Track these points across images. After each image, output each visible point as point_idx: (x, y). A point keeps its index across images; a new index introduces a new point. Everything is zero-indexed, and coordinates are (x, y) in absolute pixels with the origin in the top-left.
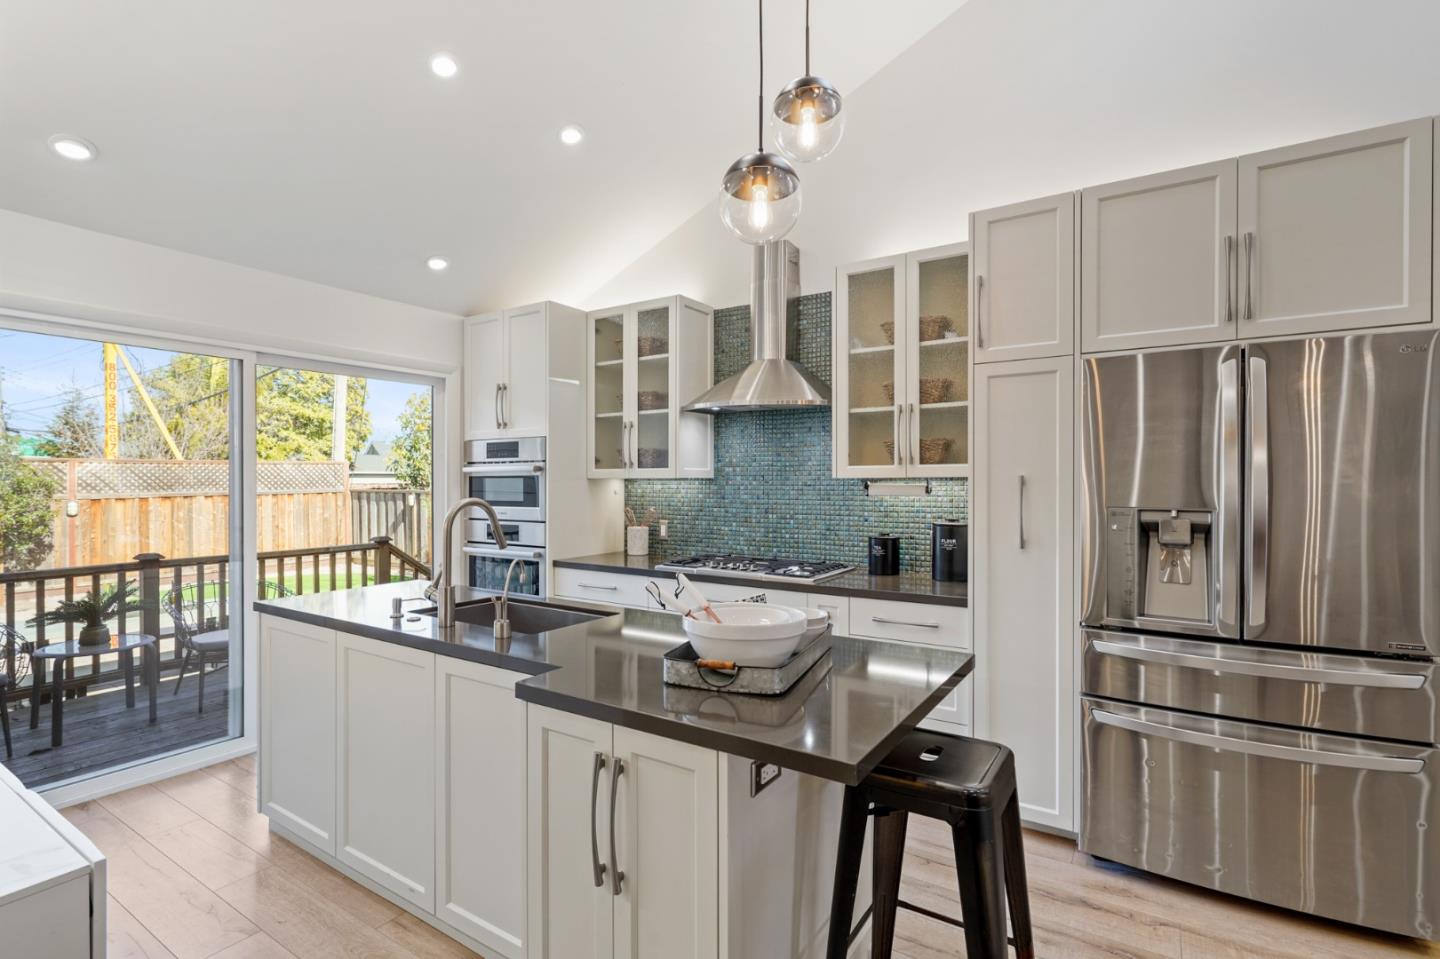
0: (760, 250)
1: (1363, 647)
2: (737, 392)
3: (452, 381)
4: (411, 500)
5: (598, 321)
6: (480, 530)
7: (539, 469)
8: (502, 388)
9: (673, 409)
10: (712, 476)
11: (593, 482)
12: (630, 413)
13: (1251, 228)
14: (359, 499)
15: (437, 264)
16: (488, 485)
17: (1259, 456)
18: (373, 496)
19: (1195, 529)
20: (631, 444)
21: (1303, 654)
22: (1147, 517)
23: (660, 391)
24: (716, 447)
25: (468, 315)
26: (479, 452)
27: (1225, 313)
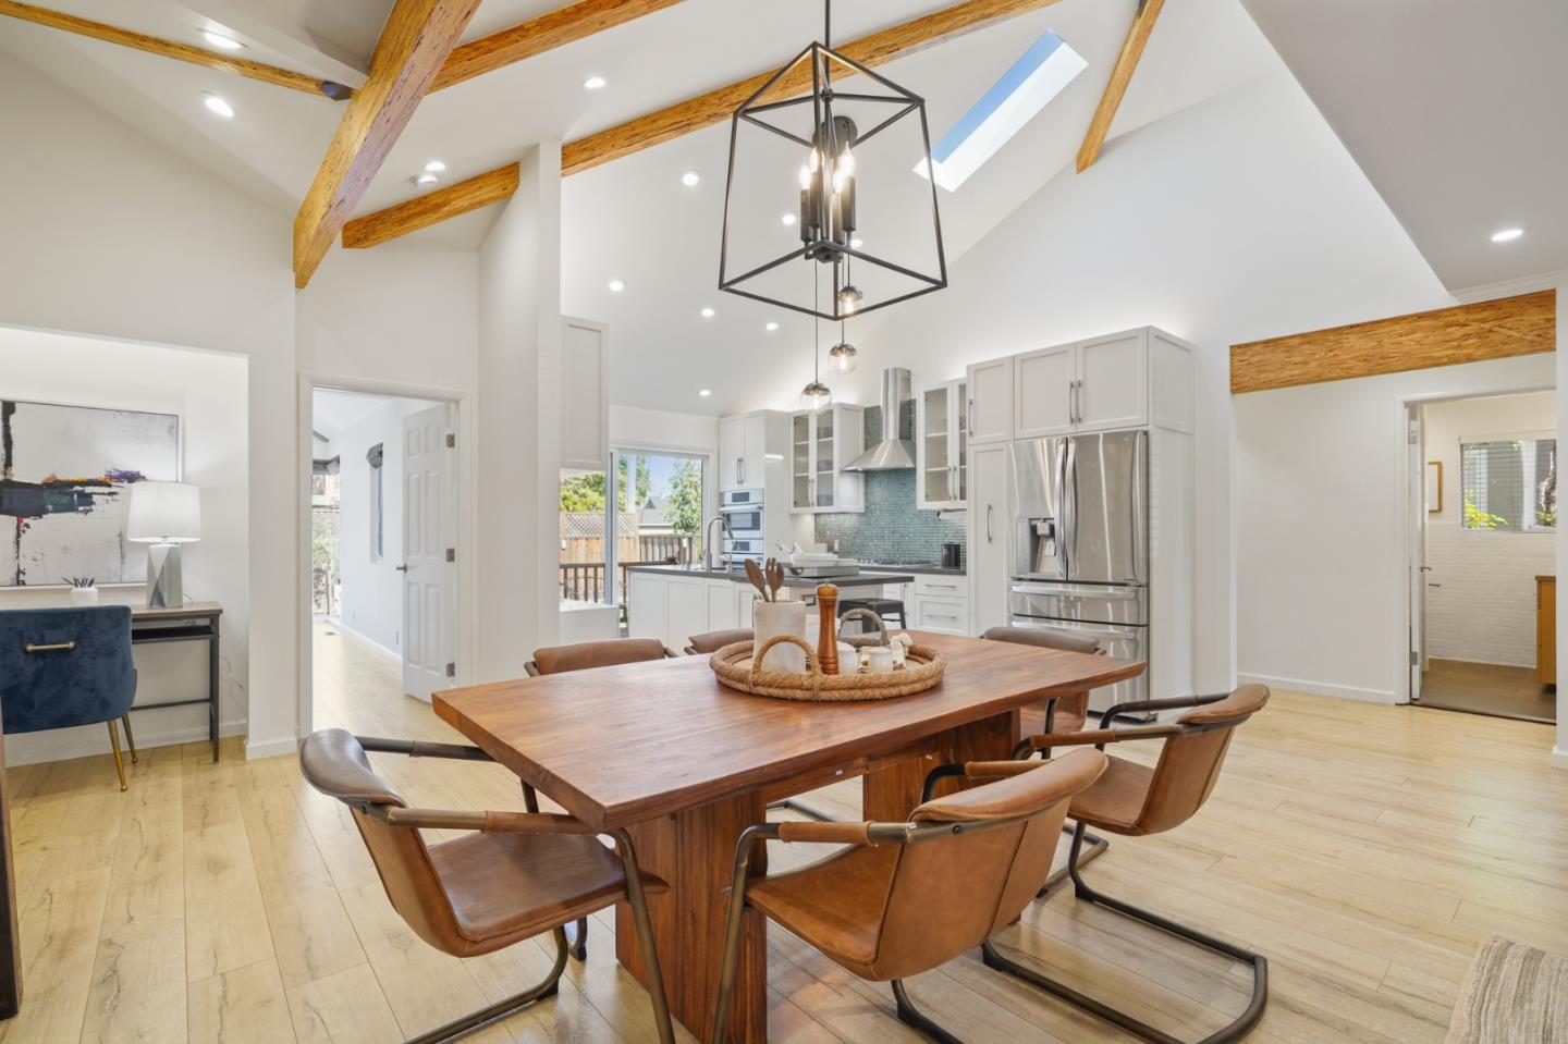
0: (887, 372)
2: (874, 459)
3: (713, 457)
4: (685, 543)
5: (795, 418)
6: (729, 546)
7: (760, 508)
8: (740, 461)
9: (836, 471)
10: (863, 511)
11: (794, 516)
12: (813, 474)
14: (646, 544)
15: (705, 393)
16: (733, 518)
18: (656, 540)
19: (1052, 528)
20: (813, 492)
22: (1033, 522)
23: (829, 459)
24: (866, 493)
25: (723, 416)
26: (728, 499)
27: (1070, 420)
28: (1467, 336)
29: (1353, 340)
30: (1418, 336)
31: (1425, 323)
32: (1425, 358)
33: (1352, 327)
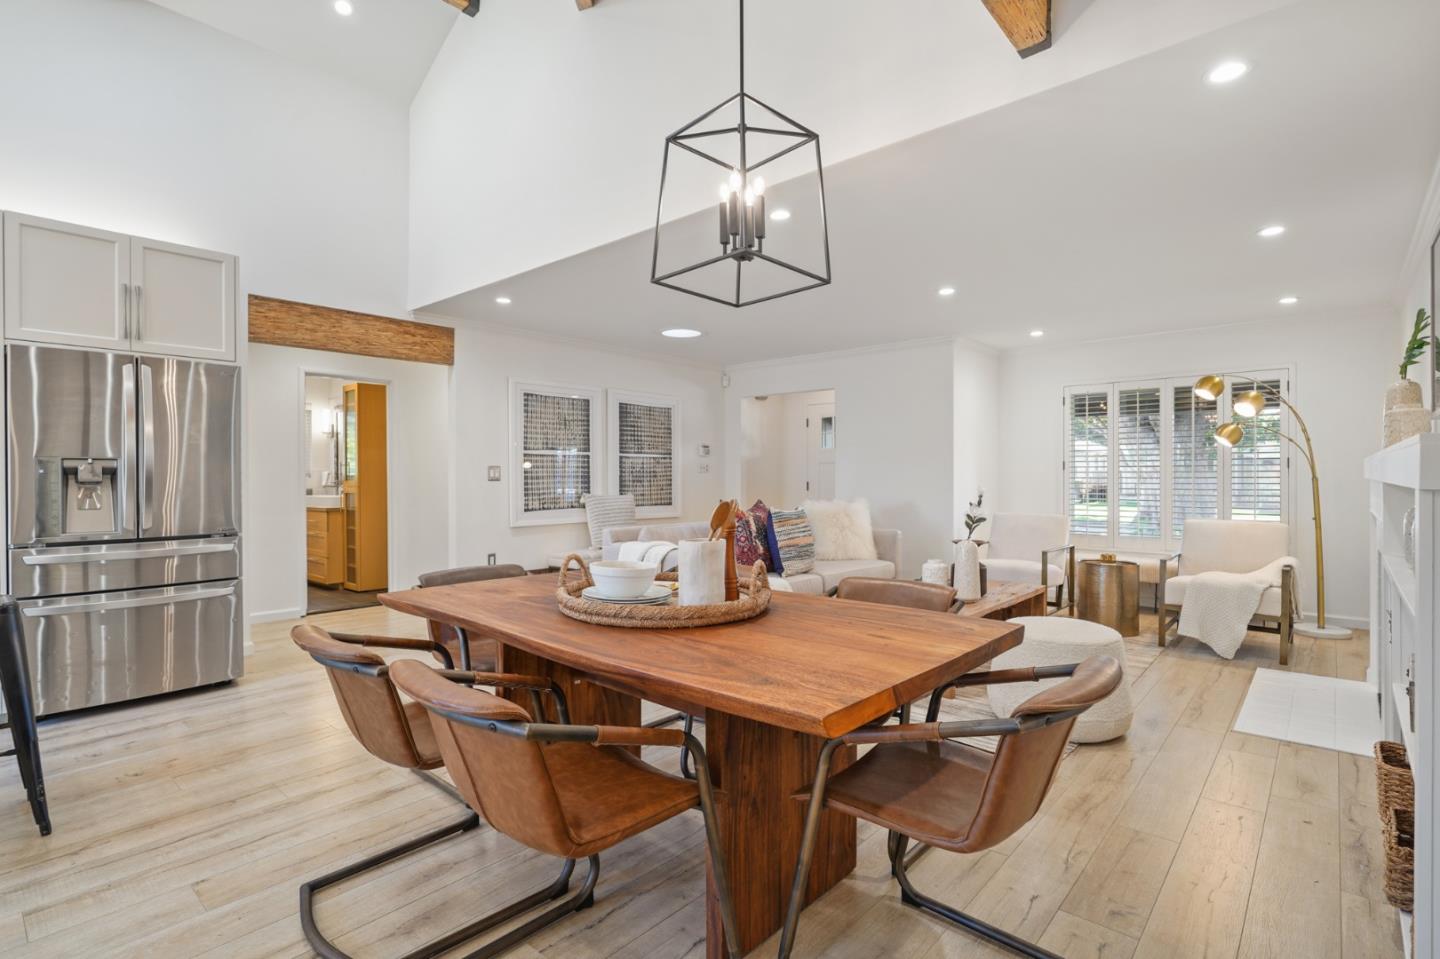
1: (201, 533)
13: (140, 284)
17: (148, 428)
19: (105, 471)
21: (166, 542)
22: (68, 464)
27: (122, 332)
28: (415, 344)
29: (348, 323)
30: (389, 334)
31: (393, 326)
32: (392, 352)
33: (349, 312)
